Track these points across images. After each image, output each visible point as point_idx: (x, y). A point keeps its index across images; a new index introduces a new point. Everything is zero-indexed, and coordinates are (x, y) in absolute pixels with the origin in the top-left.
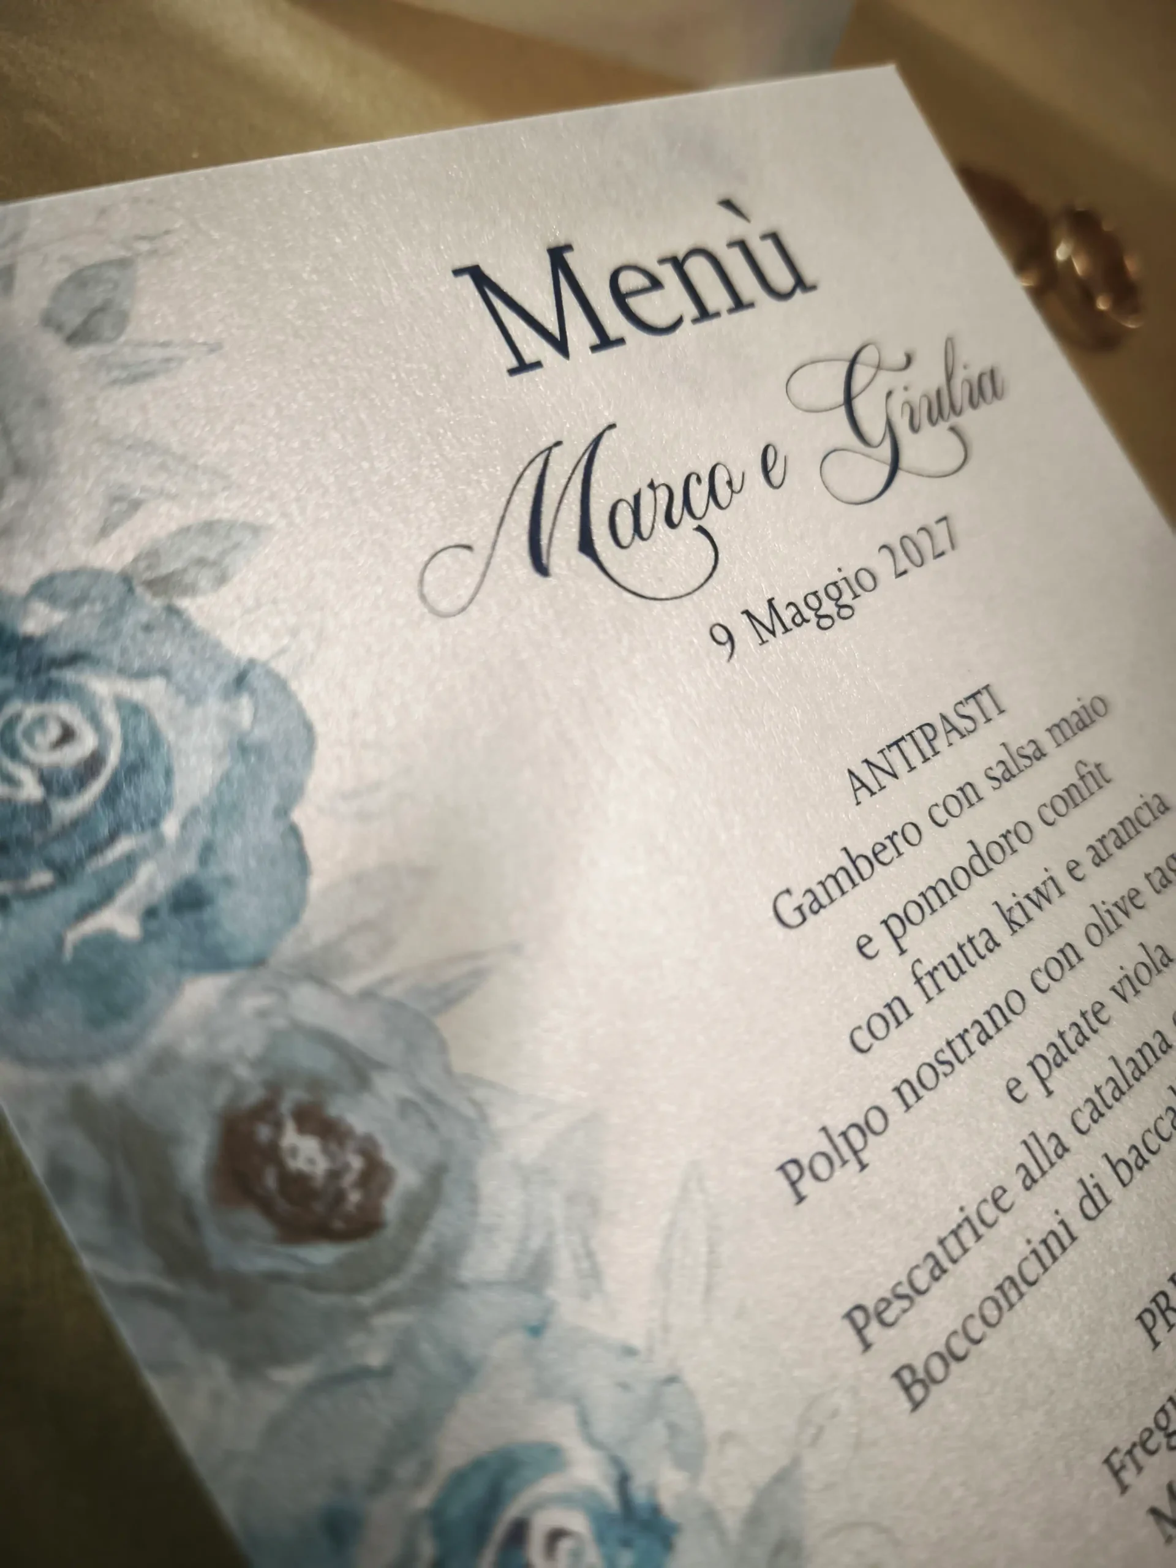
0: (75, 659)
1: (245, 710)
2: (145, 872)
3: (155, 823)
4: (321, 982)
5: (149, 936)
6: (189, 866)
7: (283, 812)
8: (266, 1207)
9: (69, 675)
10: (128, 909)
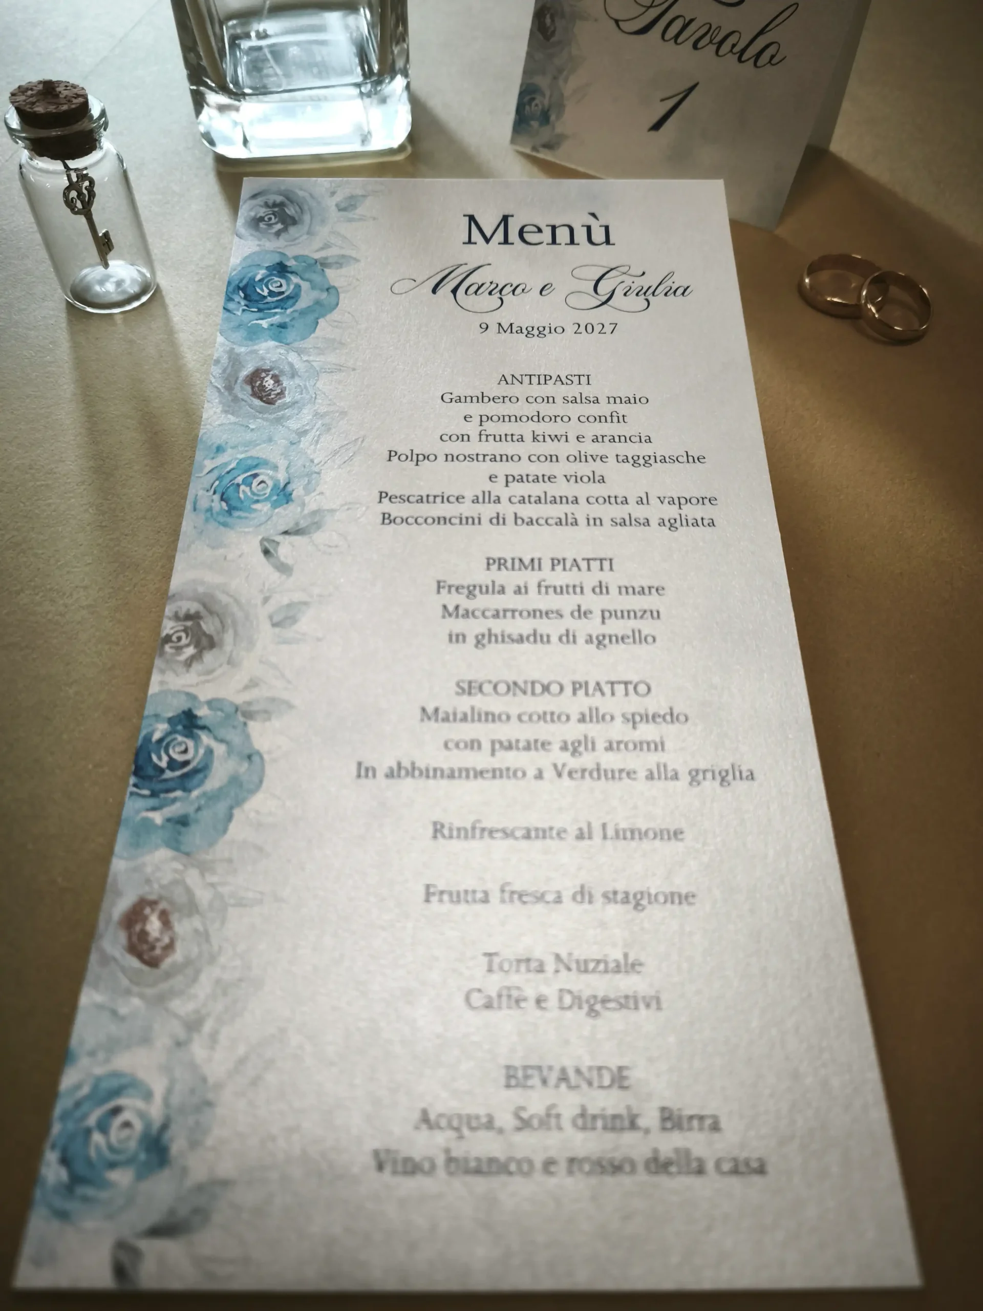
0: (292, 273)
1: (324, 295)
2: (277, 317)
3: (286, 309)
4: (299, 355)
5: (268, 329)
6: (287, 320)
7: (318, 318)
8: (253, 388)
9: (289, 275)
10: (266, 322)
